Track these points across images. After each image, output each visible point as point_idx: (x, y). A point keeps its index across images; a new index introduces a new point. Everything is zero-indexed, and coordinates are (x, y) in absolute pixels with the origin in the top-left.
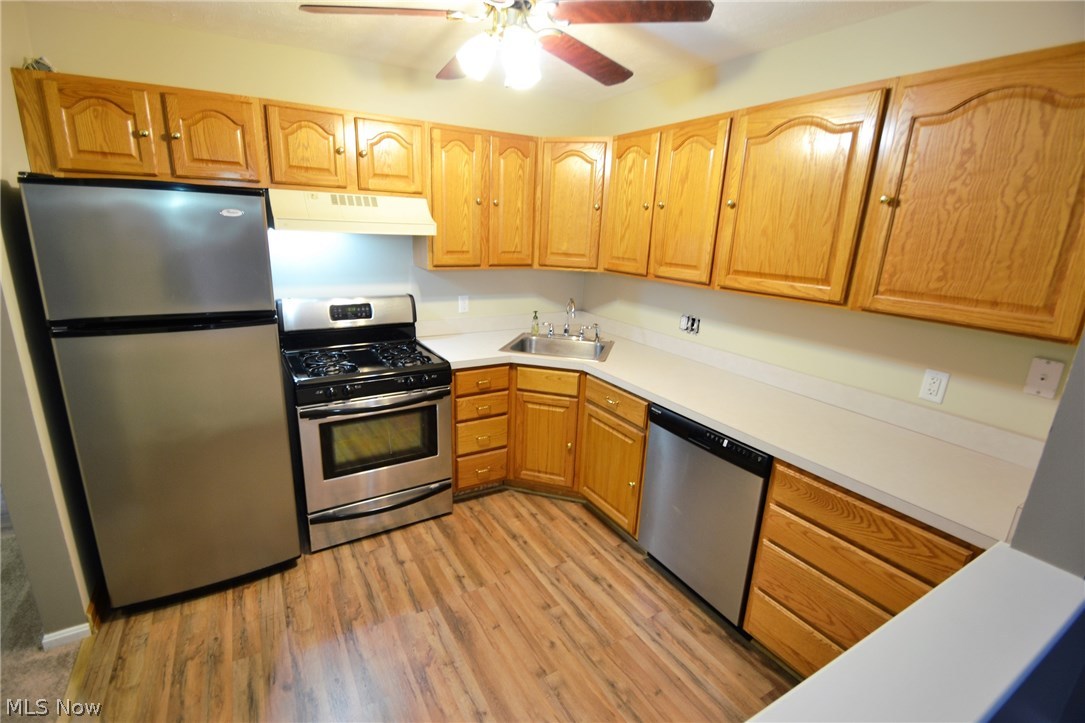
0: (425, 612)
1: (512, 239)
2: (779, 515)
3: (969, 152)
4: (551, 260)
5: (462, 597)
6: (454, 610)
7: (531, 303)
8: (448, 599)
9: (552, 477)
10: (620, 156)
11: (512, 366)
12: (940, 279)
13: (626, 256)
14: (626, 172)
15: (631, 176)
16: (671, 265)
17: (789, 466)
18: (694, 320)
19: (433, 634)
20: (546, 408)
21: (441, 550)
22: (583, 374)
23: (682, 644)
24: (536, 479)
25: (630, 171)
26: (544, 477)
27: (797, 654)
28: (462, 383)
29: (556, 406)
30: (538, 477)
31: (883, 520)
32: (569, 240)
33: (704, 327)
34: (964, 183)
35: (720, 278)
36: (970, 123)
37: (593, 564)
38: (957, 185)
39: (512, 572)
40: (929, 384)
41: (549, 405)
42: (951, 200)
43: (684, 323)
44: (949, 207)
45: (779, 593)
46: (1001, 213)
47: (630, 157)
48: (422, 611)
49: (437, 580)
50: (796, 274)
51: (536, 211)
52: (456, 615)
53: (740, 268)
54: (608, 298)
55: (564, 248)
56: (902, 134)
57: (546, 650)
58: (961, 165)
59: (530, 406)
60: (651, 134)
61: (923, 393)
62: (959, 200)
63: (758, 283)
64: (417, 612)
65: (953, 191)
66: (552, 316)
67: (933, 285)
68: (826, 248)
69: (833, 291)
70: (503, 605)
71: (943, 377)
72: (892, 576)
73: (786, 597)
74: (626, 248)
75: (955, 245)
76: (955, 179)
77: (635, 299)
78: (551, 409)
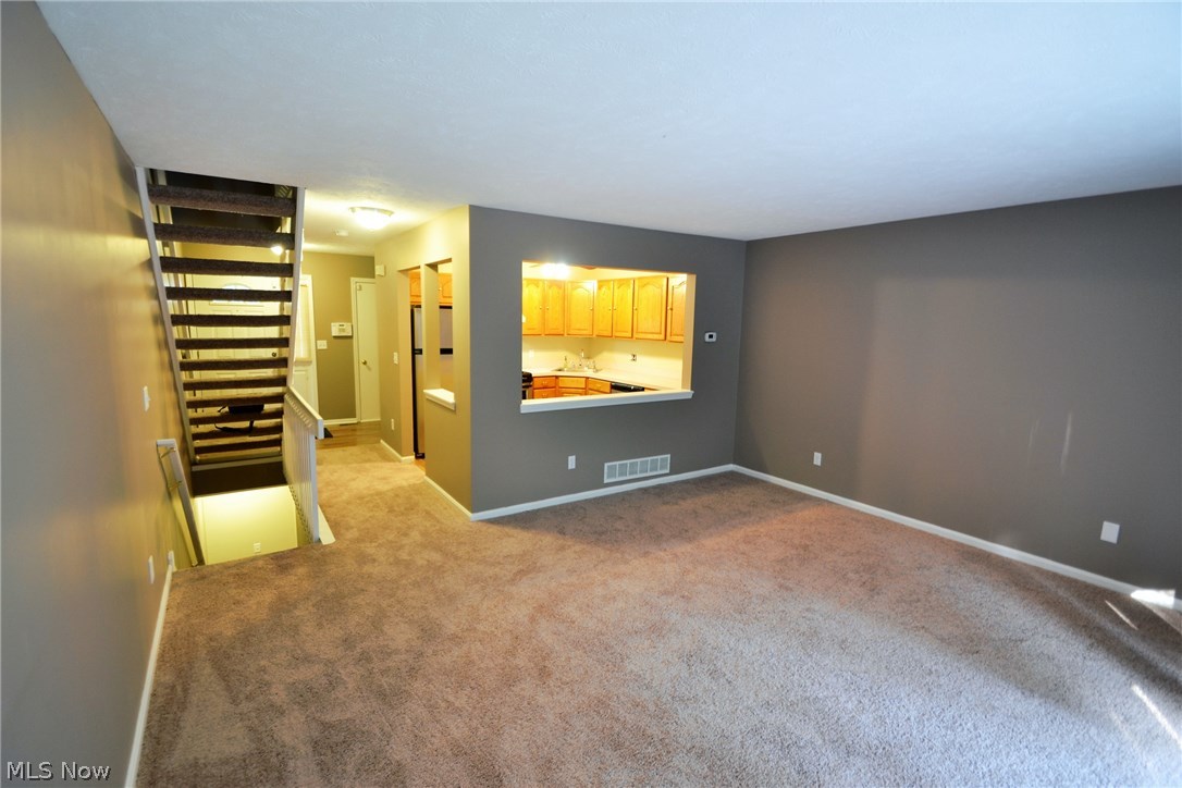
1: (555, 323)
4: (572, 332)
7: (562, 354)
10: (600, 288)
11: (557, 377)
12: (682, 330)
13: (604, 329)
14: (602, 295)
15: (604, 296)
16: (619, 331)
18: (634, 356)
22: (588, 378)
28: (536, 383)
32: (580, 323)
33: (638, 357)
35: (635, 336)
43: (631, 357)
47: (604, 289)
50: (652, 331)
51: (565, 311)
53: (640, 331)
54: (600, 351)
55: (577, 326)
60: (610, 281)
63: (645, 336)
66: (573, 360)
67: (681, 332)
68: (660, 323)
69: (662, 337)
74: (603, 327)
77: (611, 350)
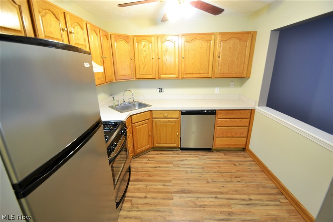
0: (174, 198)
2: (219, 120)
3: (230, 48)
5: (173, 187)
6: (177, 190)
8: (172, 191)
9: (146, 147)
10: (138, 42)
11: (130, 116)
12: (228, 70)
13: (147, 73)
14: (142, 47)
15: (144, 49)
16: (165, 74)
17: (219, 110)
18: (161, 89)
19: (184, 198)
20: (142, 126)
21: (147, 185)
22: (151, 111)
23: (208, 158)
24: (142, 150)
25: (144, 47)
26: (144, 148)
27: (226, 144)
29: (144, 124)
30: (142, 149)
31: (238, 112)
32: (125, 71)
34: (230, 53)
35: (181, 76)
36: (230, 43)
37: (176, 159)
38: (229, 54)
39: (170, 173)
40: (217, 90)
41: (142, 125)
42: (228, 56)
44: (228, 57)
45: (221, 135)
46: (236, 58)
47: (143, 43)
48: (173, 198)
49: (161, 190)
50: (201, 72)
52: (179, 191)
53: (187, 73)
55: (123, 73)
56: (219, 44)
57: (201, 178)
58: (229, 50)
59: (137, 127)
60: (151, 36)
61: (216, 92)
62: (229, 56)
63: (193, 76)
64: (173, 200)
65: (228, 55)
67: (227, 71)
68: (207, 66)
69: (210, 75)
70: (181, 180)
71: (218, 88)
72: (240, 120)
73: (223, 135)
74: (146, 71)
75: (230, 64)
76: (229, 53)
78: (143, 125)
